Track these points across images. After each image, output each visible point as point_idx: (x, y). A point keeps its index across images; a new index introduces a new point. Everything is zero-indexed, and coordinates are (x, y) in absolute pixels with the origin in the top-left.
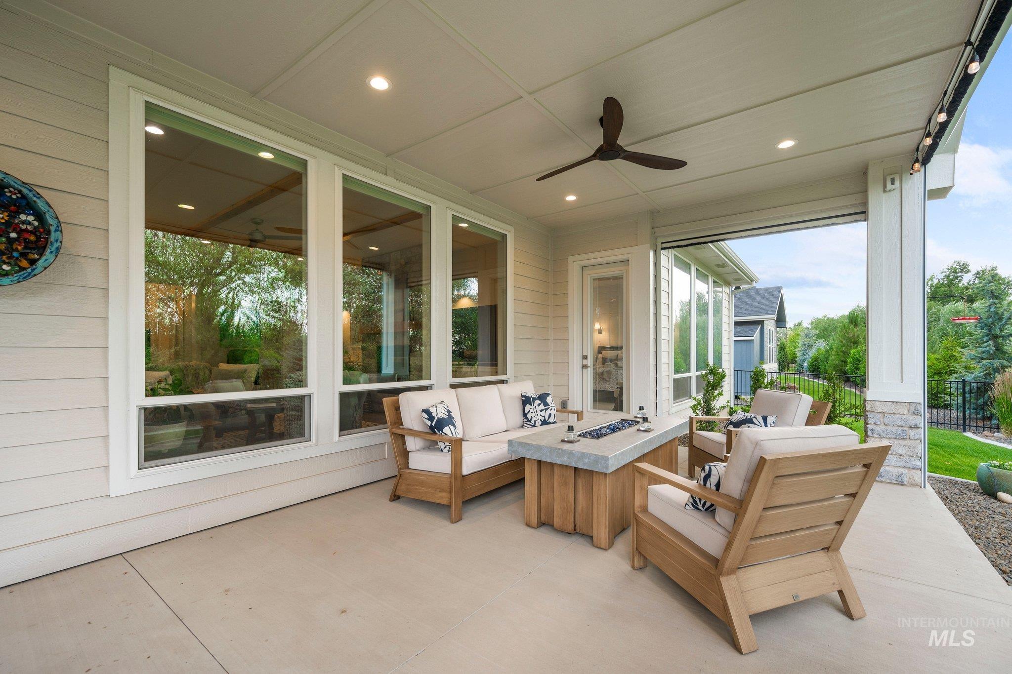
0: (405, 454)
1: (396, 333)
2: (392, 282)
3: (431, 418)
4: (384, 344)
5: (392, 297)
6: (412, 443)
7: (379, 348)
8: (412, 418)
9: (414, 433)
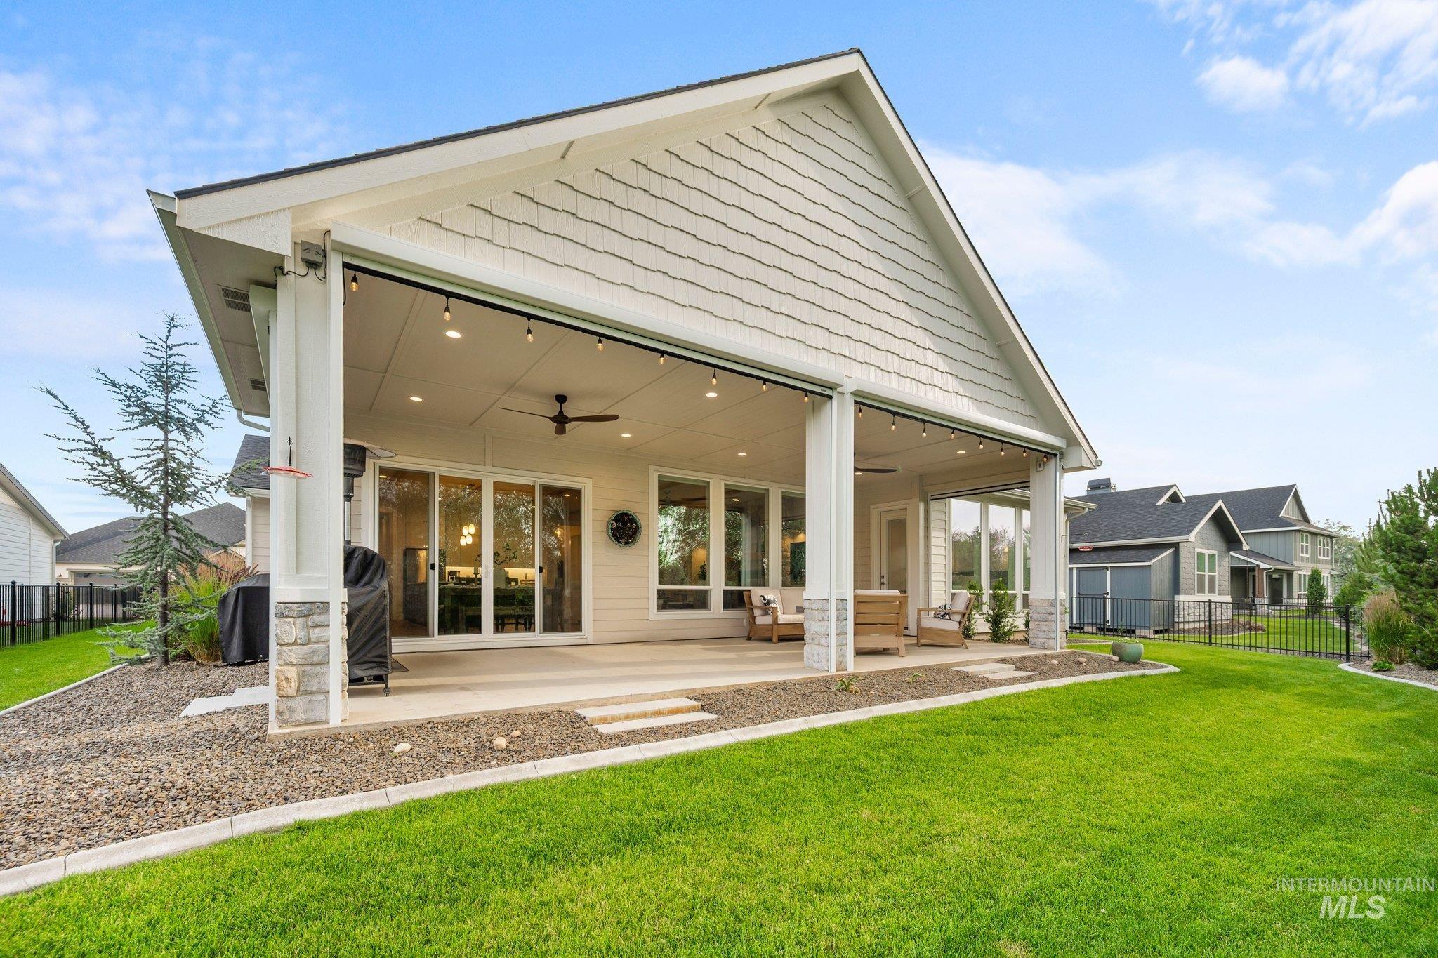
0: (754, 618)
1: (751, 561)
2: (749, 521)
3: (765, 599)
4: (743, 570)
5: (749, 534)
6: (757, 612)
7: (740, 573)
8: (756, 601)
9: (757, 608)
